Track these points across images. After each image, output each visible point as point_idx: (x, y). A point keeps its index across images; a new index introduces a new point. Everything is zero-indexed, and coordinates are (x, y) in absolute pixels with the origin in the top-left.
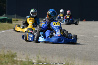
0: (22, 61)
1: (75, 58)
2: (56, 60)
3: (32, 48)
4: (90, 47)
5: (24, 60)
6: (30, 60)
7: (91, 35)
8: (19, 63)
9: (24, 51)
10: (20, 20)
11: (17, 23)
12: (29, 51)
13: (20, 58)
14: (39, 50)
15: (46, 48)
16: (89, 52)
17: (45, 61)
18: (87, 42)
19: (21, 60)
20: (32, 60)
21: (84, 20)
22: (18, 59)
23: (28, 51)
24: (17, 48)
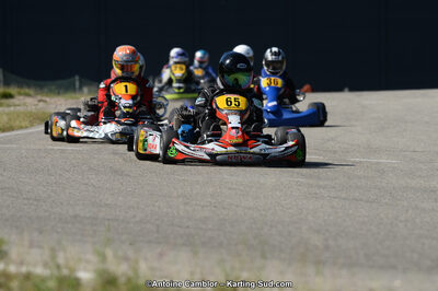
0: (28, 277)
1: (264, 256)
2: (179, 267)
3: (75, 216)
4: (333, 207)
5: (39, 270)
6: (65, 272)
7: (335, 152)
8: (15, 284)
9: (41, 233)
10: (20, 94)
11: (9, 106)
12: (60, 230)
13: (22, 263)
14: (106, 223)
15: (134, 216)
16: (327, 230)
17: (131, 273)
18: (319, 187)
19: (24, 269)
20: (73, 270)
21: (306, 87)
22: (12, 269)
23: (58, 233)
24: (7, 220)
